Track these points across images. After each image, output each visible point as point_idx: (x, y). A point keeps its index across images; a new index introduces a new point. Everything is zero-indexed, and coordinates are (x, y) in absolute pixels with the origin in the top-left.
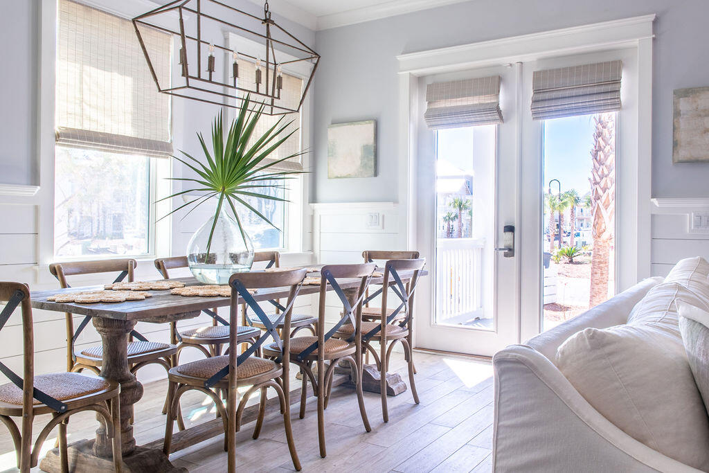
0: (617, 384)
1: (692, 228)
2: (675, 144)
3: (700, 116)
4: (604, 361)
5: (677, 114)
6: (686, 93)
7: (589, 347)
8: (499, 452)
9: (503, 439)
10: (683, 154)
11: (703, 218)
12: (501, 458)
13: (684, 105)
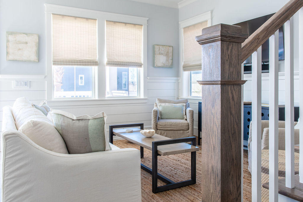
0: (43, 136)
1: (15, 86)
2: (7, 53)
3: (17, 43)
4: (38, 129)
5: (8, 41)
6: (12, 33)
7: (33, 126)
8: (6, 168)
9: (7, 163)
10: (11, 57)
11: (19, 82)
12: (6, 170)
13: (11, 38)
